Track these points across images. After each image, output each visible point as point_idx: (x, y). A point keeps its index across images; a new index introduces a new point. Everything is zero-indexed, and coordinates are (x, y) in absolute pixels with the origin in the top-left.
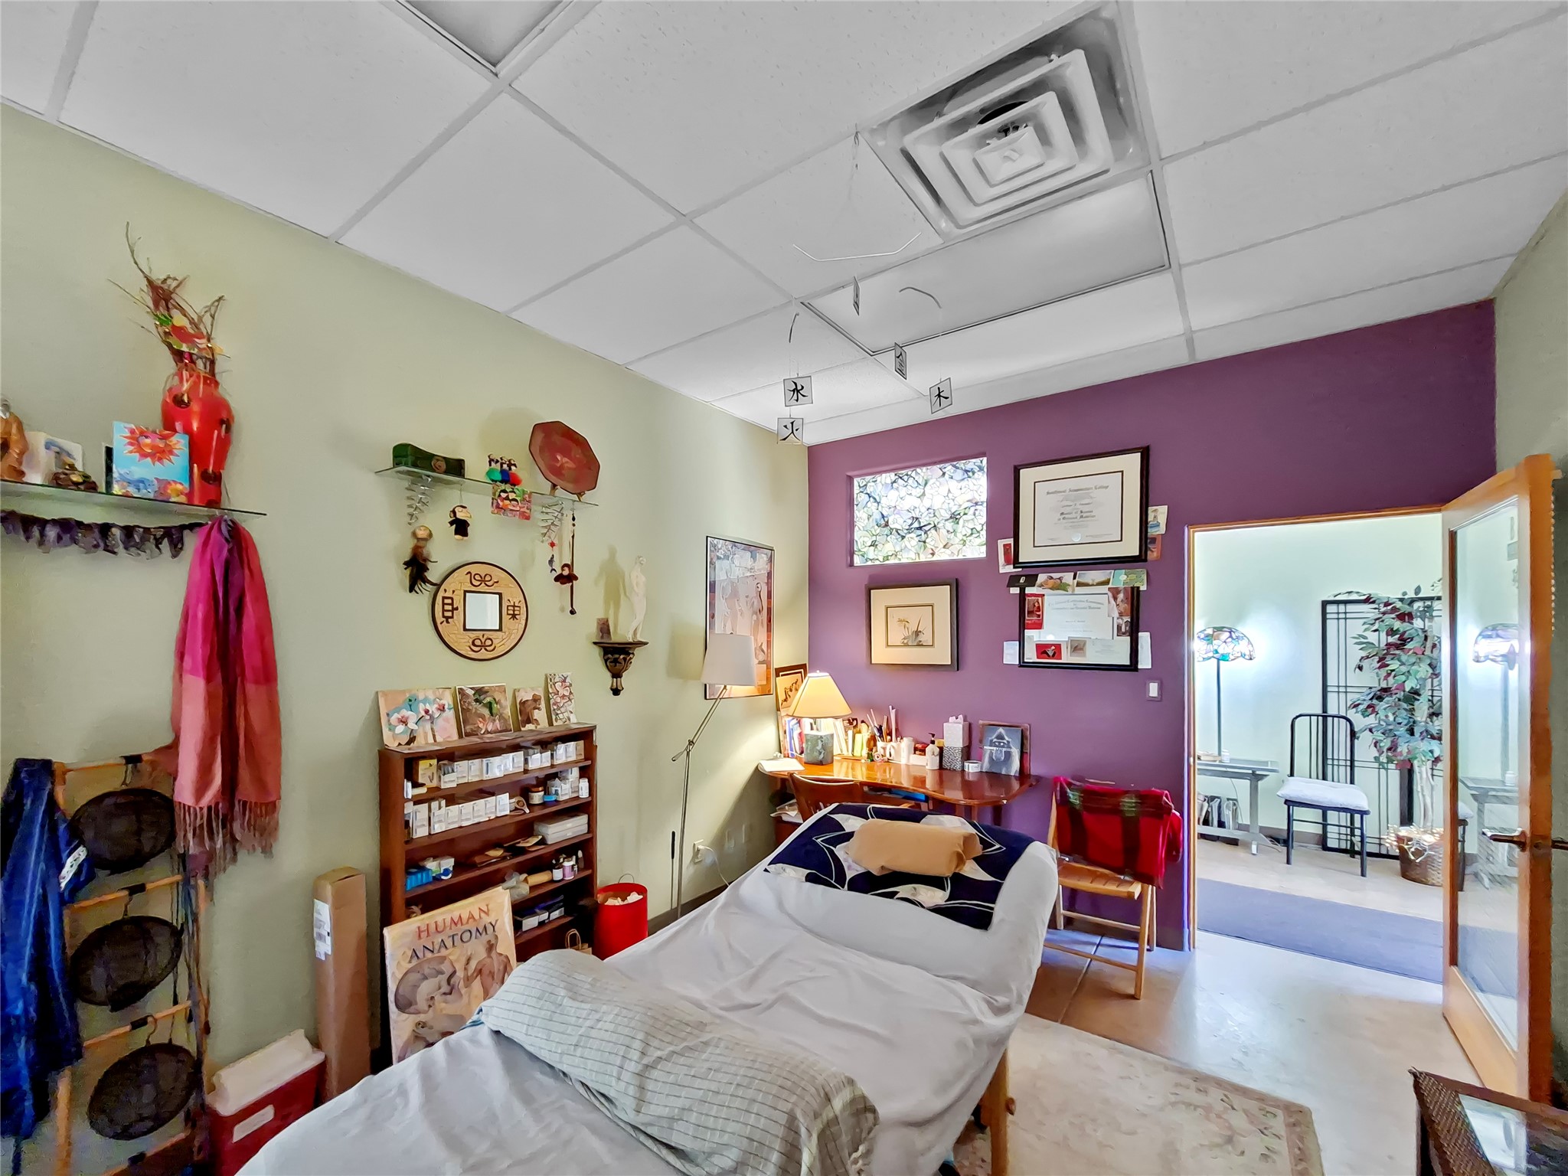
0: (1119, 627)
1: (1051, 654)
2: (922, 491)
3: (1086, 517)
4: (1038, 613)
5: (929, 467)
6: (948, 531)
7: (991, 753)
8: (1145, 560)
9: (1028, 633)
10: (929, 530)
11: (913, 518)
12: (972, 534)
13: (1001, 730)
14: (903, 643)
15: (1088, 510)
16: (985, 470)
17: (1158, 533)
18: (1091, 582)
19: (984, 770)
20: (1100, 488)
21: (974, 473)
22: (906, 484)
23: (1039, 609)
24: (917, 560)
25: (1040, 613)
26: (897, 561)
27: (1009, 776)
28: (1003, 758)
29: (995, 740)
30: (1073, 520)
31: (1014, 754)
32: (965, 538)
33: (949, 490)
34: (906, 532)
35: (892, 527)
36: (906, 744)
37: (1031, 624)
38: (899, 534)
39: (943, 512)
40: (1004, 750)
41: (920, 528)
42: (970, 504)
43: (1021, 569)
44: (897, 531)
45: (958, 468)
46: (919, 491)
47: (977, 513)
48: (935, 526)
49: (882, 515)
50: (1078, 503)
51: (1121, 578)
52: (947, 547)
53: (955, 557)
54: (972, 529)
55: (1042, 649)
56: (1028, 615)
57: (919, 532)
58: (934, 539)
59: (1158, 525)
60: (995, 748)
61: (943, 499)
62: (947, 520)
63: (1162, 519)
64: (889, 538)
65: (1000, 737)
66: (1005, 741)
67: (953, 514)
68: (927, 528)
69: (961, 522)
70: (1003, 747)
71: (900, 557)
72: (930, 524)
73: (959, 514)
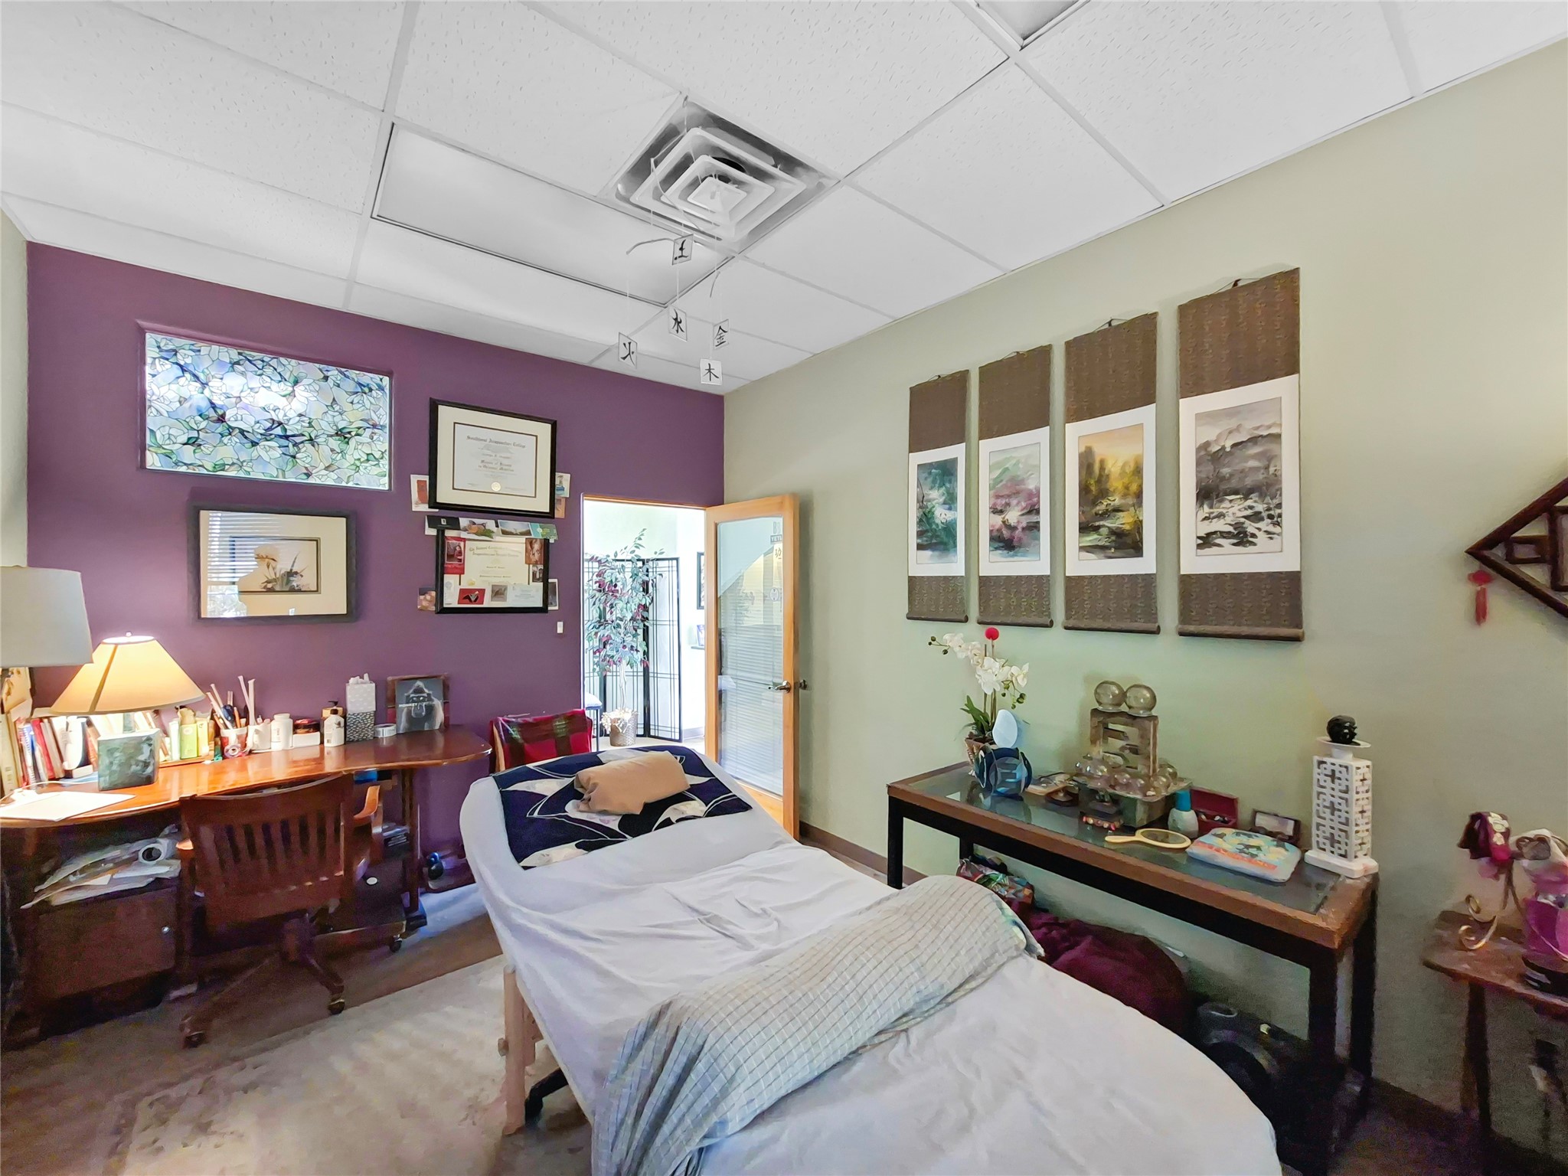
0: (534, 574)
1: (473, 599)
2: (291, 389)
3: (505, 470)
4: (459, 557)
5: (300, 362)
6: (332, 450)
7: (409, 712)
8: (553, 518)
9: (448, 578)
10: (302, 442)
11: (273, 421)
12: (368, 460)
13: (419, 683)
14: (265, 587)
15: (507, 464)
16: (387, 391)
17: (563, 496)
18: (513, 531)
19: (401, 732)
20: (518, 445)
21: (371, 390)
22: (260, 372)
23: (460, 553)
24: (281, 479)
25: (462, 557)
26: (242, 474)
27: (432, 732)
28: (424, 714)
29: (412, 695)
30: (493, 470)
31: (436, 706)
32: (358, 463)
33: (334, 400)
34: (259, 436)
35: (233, 425)
36: (281, 723)
37: (452, 568)
38: (246, 438)
39: (324, 424)
40: (424, 704)
41: (287, 437)
42: (365, 425)
43: (437, 510)
44: (242, 432)
45: (348, 377)
46: (286, 388)
47: (375, 437)
48: (311, 439)
49: (212, 403)
50: (498, 455)
51: (538, 531)
52: (331, 469)
53: (344, 484)
54: (368, 455)
55: (465, 595)
56: (446, 560)
57: (284, 442)
58: (306, 454)
59: (563, 489)
60: (413, 705)
61: (326, 409)
62: (331, 436)
63: (566, 484)
64: (225, 440)
65: (419, 691)
66: (425, 695)
67: (340, 430)
68: (298, 440)
69: (352, 442)
70: (423, 701)
71: (249, 470)
72: (303, 435)
73: (349, 433)
